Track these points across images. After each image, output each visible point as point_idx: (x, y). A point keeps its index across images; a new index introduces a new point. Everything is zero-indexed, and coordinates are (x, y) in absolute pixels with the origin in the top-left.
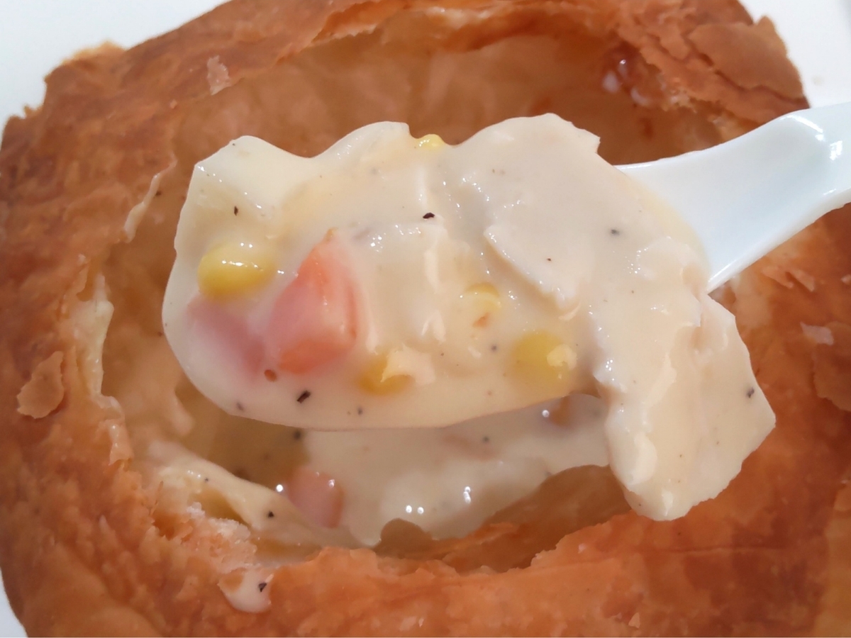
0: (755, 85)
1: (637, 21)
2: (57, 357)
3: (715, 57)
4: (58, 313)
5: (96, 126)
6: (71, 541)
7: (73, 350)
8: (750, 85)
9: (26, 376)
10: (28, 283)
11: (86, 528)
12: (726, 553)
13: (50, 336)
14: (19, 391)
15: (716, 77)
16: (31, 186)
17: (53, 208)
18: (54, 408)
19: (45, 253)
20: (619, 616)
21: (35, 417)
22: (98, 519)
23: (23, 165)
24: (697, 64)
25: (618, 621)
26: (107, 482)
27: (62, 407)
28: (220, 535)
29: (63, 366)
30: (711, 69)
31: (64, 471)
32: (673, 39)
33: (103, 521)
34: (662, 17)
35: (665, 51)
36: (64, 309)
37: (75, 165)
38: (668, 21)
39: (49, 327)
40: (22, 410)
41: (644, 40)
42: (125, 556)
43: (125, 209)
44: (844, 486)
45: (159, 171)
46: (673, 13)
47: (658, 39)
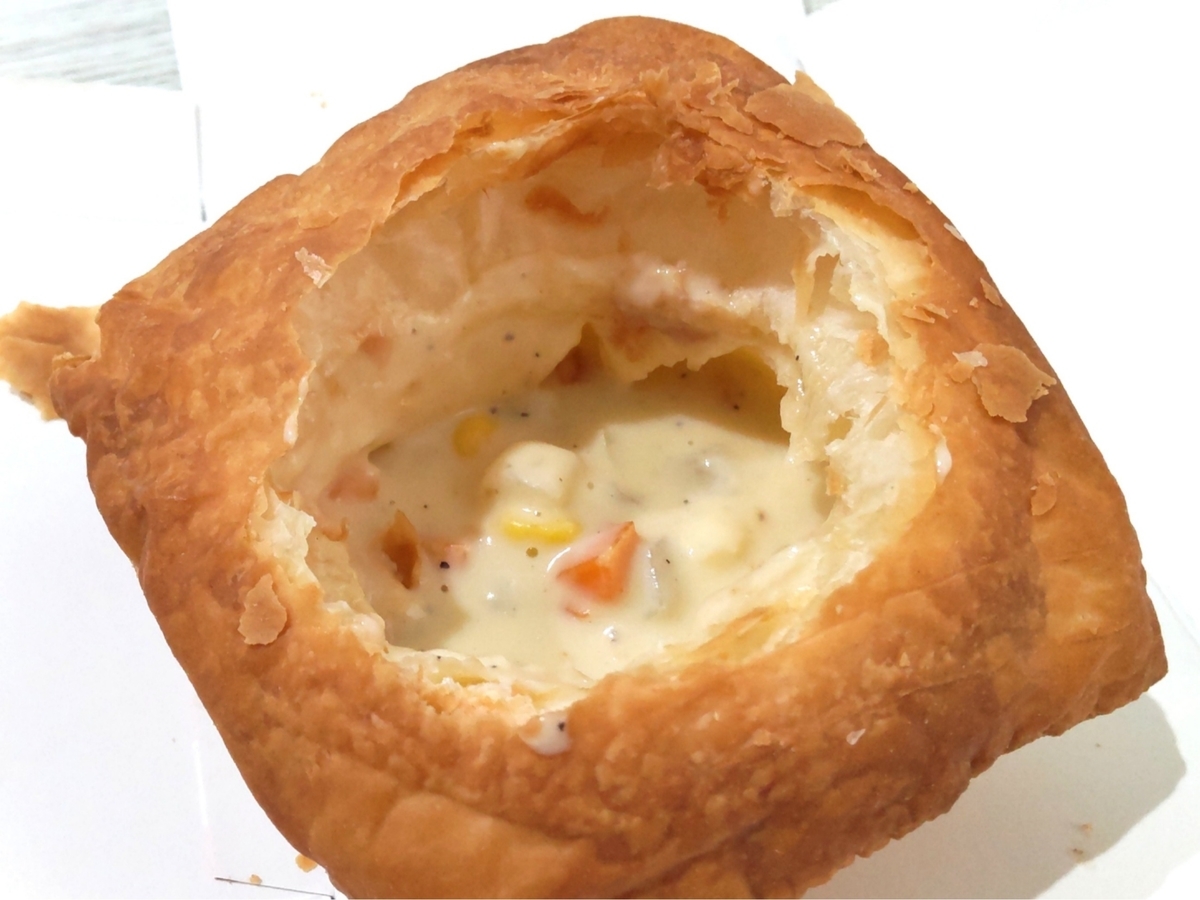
0: (825, 141)
1: (689, 107)
2: (266, 581)
3: (778, 123)
4: (248, 538)
5: (204, 350)
6: (346, 747)
7: (280, 569)
8: (821, 143)
9: (238, 607)
10: (197, 520)
11: (358, 730)
12: (960, 578)
13: (248, 564)
14: (238, 625)
15: (786, 143)
16: (147, 427)
17: (189, 443)
18: (281, 629)
19: (203, 486)
20: (889, 660)
21: (266, 643)
22: (369, 717)
23: (123, 411)
24: (765, 135)
25: (889, 665)
26: (367, 679)
27: (287, 626)
28: (488, 697)
29: (275, 587)
30: (780, 136)
31: (316, 683)
32: (732, 115)
33: (375, 718)
34: (711, 97)
35: (730, 129)
36: (253, 533)
37: (197, 394)
38: (717, 98)
39: (244, 554)
40: (248, 641)
41: (708, 122)
42: (408, 742)
43: (277, 422)
44: (1034, 492)
45: (302, 375)
46: (719, 90)
47: (720, 119)
